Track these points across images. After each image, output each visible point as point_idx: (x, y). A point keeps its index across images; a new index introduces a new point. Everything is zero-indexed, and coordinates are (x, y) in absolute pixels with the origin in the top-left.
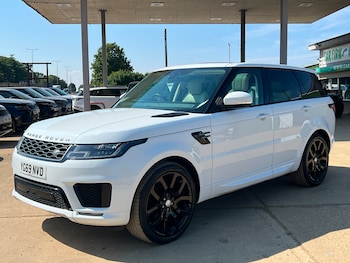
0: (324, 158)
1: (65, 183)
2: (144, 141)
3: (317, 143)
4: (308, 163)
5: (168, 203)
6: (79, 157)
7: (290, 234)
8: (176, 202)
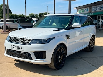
0: (94, 43)
1: (31, 51)
2: (54, 38)
3: (93, 38)
4: (90, 44)
5: (60, 57)
6: (35, 43)
7: (93, 65)
8: (61, 57)
